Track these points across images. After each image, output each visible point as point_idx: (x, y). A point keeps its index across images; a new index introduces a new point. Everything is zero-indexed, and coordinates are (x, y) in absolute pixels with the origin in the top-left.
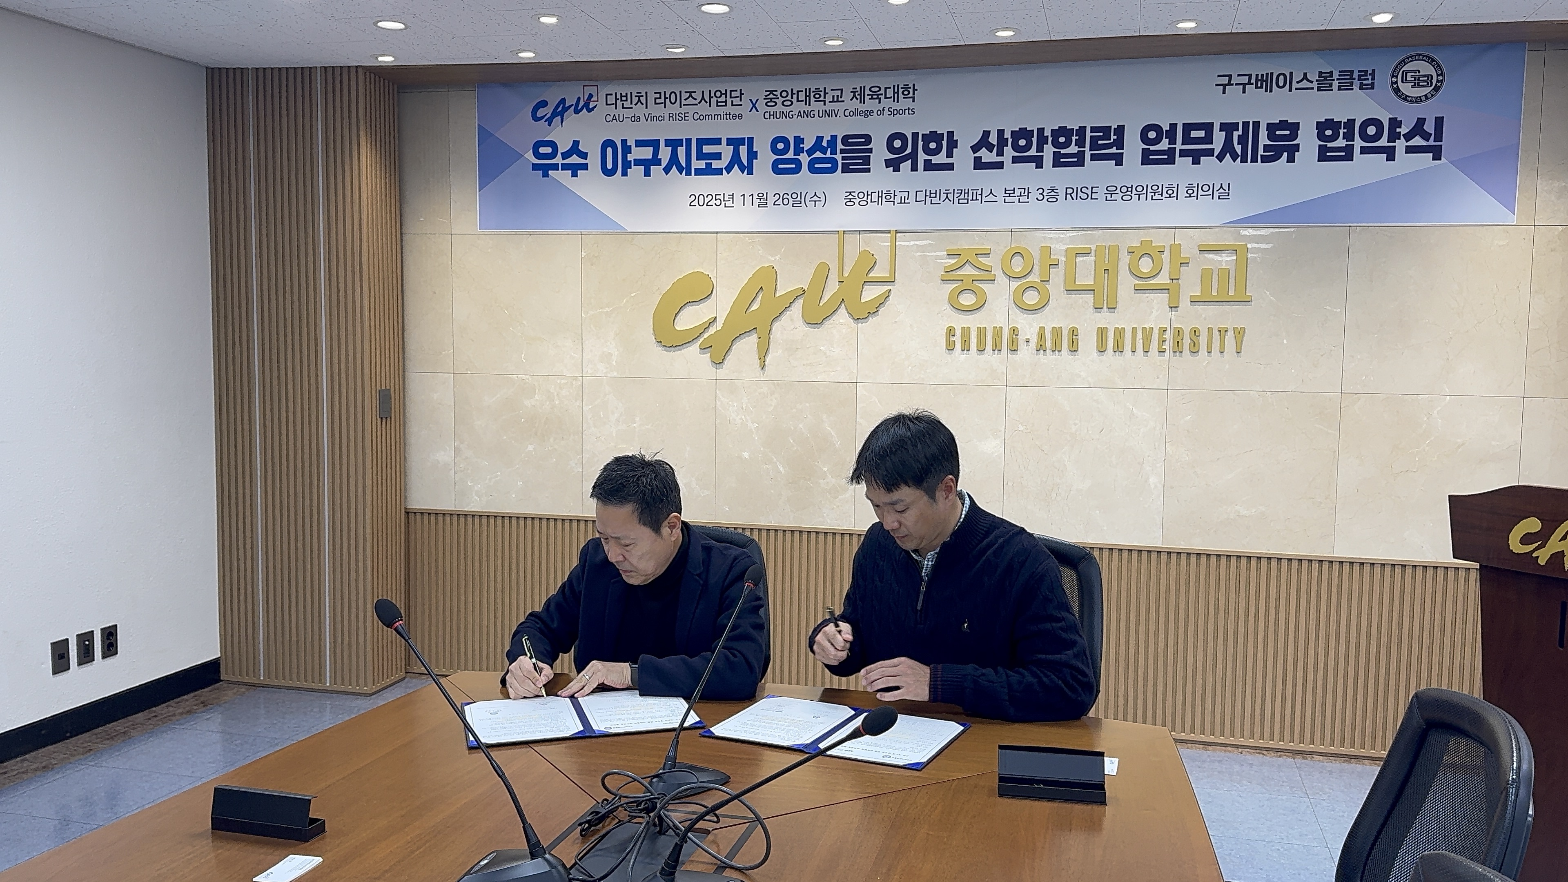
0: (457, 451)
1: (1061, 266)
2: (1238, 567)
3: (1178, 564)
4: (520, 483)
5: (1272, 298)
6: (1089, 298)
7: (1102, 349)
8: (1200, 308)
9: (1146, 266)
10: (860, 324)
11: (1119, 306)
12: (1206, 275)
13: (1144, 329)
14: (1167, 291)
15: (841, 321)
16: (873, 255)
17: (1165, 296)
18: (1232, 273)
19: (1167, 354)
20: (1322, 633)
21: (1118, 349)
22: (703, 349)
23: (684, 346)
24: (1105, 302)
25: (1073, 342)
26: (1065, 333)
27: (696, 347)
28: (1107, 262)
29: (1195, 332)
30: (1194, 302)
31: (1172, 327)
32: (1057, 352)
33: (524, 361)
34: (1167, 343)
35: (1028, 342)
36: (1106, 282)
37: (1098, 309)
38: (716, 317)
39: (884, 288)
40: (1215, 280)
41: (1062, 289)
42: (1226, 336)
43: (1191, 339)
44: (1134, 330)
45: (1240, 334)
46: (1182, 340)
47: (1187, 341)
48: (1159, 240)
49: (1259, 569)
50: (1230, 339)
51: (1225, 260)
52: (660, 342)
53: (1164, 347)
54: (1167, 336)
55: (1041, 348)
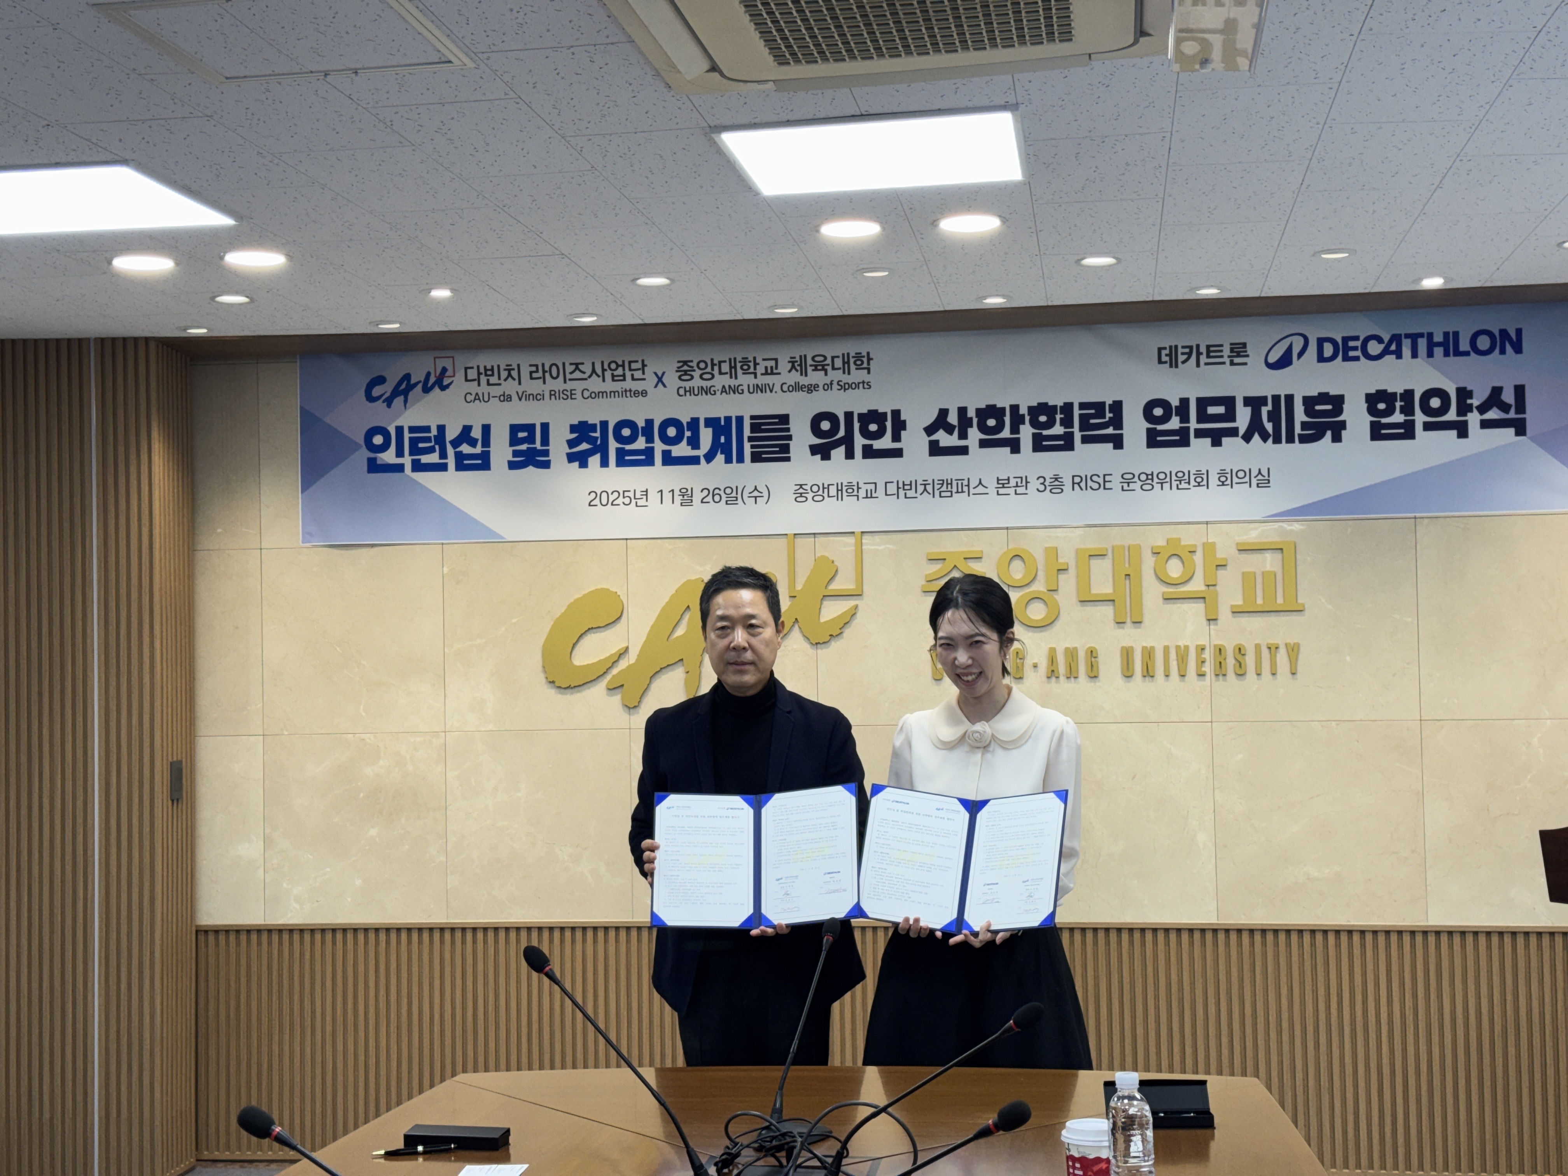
0: (268, 842)
1: (1072, 571)
2: (1313, 945)
3: (1240, 945)
4: (358, 882)
5: (1330, 607)
6: (1108, 610)
7: (1128, 674)
8: (1244, 620)
9: (1175, 569)
10: (819, 651)
11: (1147, 619)
12: (1248, 580)
13: (1178, 648)
14: (1201, 600)
15: (795, 647)
16: (833, 562)
17: (1199, 607)
18: (1279, 578)
19: (1208, 677)
20: (1422, 1025)
21: (1148, 674)
22: (612, 689)
23: (586, 686)
24: (1129, 614)
25: (1092, 666)
26: (1082, 654)
27: (600, 688)
28: (1127, 565)
29: (1240, 651)
30: (1236, 612)
31: (1212, 644)
32: (1072, 679)
33: (363, 714)
34: (1207, 664)
35: (1035, 666)
36: (1128, 590)
37: (1120, 623)
38: (627, 649)
39: (851, 603)
40: (1259, 586)
41: (1074, 599)
42: (1278, 655)
43: (1236, 659)
44: (1166, 649)
45: (1293, 651)
46: (1225, 659)
47: (1230, 662)
48: (1189, 537)
49: (1338, 945)
50: (1282, 657)
51: (1270, 562)
52: (553, 682)
53: (1203, 669)
54: (1206, 655)
55: (1052, 674)
